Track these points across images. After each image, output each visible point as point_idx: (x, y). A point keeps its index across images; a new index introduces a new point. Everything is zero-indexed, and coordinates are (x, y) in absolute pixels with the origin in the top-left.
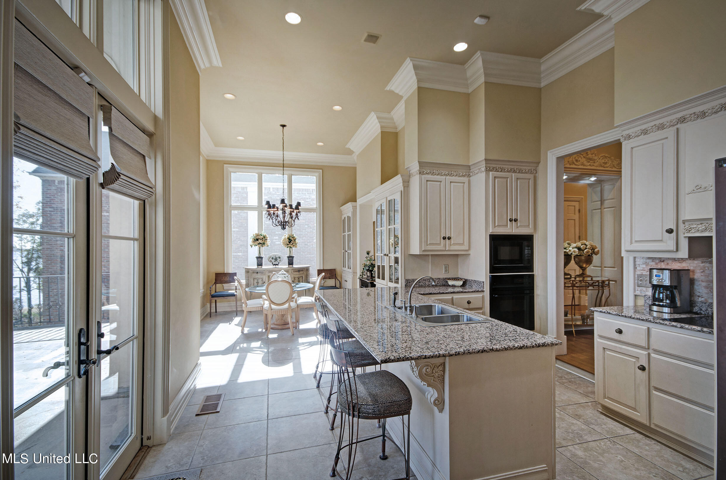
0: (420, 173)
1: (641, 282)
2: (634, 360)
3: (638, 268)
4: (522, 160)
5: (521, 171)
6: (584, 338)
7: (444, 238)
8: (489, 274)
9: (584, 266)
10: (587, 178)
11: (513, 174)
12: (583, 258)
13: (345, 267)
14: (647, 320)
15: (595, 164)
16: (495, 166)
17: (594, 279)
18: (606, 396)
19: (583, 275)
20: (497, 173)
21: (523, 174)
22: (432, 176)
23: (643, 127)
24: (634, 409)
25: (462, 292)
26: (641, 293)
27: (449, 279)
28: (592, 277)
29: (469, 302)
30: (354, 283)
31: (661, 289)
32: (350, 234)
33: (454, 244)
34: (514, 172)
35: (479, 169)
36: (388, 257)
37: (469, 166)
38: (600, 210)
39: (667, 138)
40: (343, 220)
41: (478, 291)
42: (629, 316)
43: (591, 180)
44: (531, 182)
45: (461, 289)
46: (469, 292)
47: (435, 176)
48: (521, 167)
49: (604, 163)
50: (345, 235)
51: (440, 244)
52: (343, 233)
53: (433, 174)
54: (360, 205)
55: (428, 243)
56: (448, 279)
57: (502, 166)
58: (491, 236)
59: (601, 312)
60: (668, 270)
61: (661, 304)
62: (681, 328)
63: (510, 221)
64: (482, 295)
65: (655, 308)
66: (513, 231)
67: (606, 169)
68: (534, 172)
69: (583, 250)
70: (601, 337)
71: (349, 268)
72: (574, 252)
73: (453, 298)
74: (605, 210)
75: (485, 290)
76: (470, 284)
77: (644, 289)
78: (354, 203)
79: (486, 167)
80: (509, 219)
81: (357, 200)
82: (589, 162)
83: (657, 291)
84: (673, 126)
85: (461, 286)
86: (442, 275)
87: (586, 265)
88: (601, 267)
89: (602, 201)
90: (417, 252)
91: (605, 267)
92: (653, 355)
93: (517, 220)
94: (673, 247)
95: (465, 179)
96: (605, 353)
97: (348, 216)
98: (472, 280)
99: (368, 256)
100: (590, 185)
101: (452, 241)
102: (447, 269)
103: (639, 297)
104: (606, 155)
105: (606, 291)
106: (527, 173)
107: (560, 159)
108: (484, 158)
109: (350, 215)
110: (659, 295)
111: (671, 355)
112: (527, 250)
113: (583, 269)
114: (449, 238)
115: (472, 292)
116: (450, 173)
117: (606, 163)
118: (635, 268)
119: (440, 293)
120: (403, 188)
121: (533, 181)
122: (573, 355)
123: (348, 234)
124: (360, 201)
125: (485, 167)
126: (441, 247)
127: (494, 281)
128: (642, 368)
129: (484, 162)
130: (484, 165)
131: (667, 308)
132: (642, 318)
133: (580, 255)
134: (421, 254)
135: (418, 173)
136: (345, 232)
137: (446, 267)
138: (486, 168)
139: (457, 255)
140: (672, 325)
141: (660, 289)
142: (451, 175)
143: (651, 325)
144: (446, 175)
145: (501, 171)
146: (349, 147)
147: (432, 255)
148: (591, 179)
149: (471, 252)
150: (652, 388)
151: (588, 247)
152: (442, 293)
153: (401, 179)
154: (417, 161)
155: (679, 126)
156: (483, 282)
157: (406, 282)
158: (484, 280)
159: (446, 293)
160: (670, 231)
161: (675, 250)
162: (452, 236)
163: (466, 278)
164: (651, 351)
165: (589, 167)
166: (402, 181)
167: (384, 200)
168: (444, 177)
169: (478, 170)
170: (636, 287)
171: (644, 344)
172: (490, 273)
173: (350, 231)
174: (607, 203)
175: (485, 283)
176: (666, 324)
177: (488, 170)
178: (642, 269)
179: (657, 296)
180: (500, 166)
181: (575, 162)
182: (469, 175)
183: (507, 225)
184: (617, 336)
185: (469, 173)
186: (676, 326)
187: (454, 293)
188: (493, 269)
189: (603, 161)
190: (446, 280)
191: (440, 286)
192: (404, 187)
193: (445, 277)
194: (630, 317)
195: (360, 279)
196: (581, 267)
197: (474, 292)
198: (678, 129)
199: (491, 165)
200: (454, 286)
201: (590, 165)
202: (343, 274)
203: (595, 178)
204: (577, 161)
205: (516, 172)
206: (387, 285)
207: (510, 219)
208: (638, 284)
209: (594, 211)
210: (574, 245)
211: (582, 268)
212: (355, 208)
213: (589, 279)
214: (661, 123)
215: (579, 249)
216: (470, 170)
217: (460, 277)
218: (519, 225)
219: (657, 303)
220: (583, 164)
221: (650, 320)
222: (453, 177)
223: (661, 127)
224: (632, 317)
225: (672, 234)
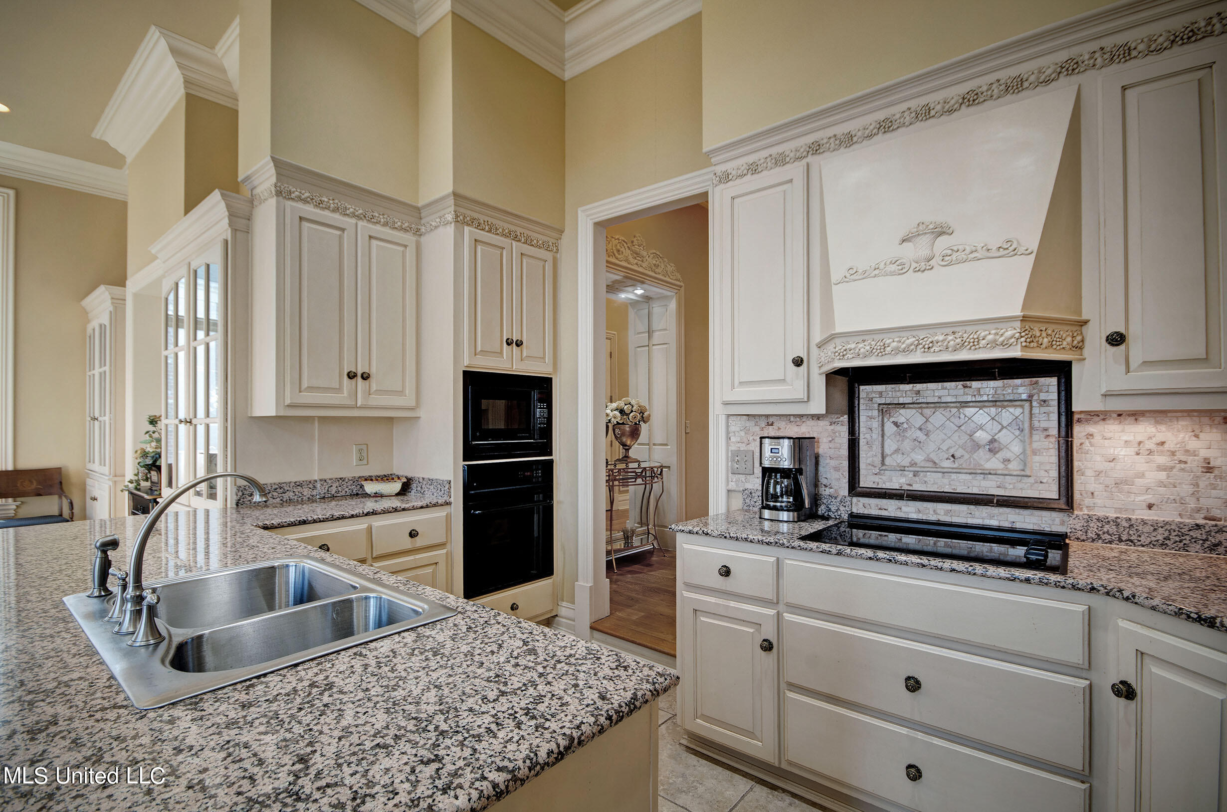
0: (279, 193)
1: (737, 466)
2: (752, 630)
3: (733, 439)
4: (531, 218)
5: (528, 242)
6: (630, 572)
7: (351, 376)
8: (462, 463)
9: (628, 443)
10: (630, 289)
11: (514, 243)
12: (628, 429)
13: (94, 463)
14: (776, 543)
15: (644, 265)
16: (476, 215)
17: (643, 465)
18: (699, 714)
19: (626, 459)
20: (482, 232)
21: (531, 248)
22: (318, 211)
23: (751, 159)
24: (751, 734)
25: (396, 510)
26: (737, 485)
27: (370, 479)
28: (639, 461)
29: (413, 534)
30: (113, 504)
31: (778, 476)
32: (105, 372)
33: (379, 392)
34: (516, 238)
35: (440, 217)
36: (192, 428)
37: (418, 210)
38: (647, 348)
39: (791, 181)
40: (90, 337)
41: (436, 505)
42: (743, 537)
43: (636, 294)
44: (549, 267)
45: (396, 503)
46: (414, 508)
47: (326, 213)
48: (530, 233)
49: (655, 265)
50: (94, 375)
51: (339, 390)
52: (90, 371)
53: (319, 204)
54: (136, 296)
55: (305, 384)
56: (366, 480)
57: (491, 220)
58: (465, 373)
59: (690, 532)
60: (789, 438)
61: (778, 504)
62: (837, 554)
63: (508, 344)
64: (444, 514)
65: (767, 514)
66: (514, 368)
67: (657, 276)
68: (553, 248)
69: (628, 415)
70: (690, 586)
71: (102, 463)
72: (615, 418)
73: (370, 530)
74: (655, 347)
75: (452, 499)
76: (419, 489)
77: (742, 477)
78: (117, 290)
79: (455, 211)
80: (505, 340)
81: (128, 283)
82: (635, 258)
83: (772, 481)
84: (801, 158)
85: (398, 494)
86: (351, 469)
87: (631, 441)
88: (648, 444)
89: (650, 333)
90: (271, 412)
91: (654, 444)
92: (787, 616)
93: (522, 344)
94: (801, 394)
95: (408, 238)
96: (698, 620)
97: (101, 326)
98: (423, 479)
99: (154, 429)
100: (634, 303)
101: (374, 383)
102: (365, 454)
103: (733, 494)
104: (658, 253)
105: (657, 487)
106: (540, 248)
107: (600, 226)
108: (450, 189)
109: (105, 320)
110: (775, 488)
111: (817, 612)
112: (540, 408)
113: (627, 448)
114: (365, 376)
115: (422, 507)
116: (369, 214)
117: (657, 266)
118: (728, 438)
119: (333, 519)
120: (230, 231)
121: (552, 264)
122: (620, 614)
123: (101, 373)
124: (136, 282)
125: (453, 213)
126: (343, 398)
127: (472, 477)
128: (767, 646)
129: (451, 201)
130: (452, 209)
131: (785, 513)
132: (767, 541)
133: (623, 424)
134: (282, 414)
135: (274, 192)
136: (94, 369)
137: (360, 451)
138: (457, 216)
139: (391, 419)
140: (821, 550)
141: (776, 477)
142: (371, 220)
143: (782, 553)
144: (358, 217)
145: (490, 231)
146: (103, 139)
147: (322, 419)
148: (636, 291)
149: (422, 413)
150: (783, 686)
151: (634, 408)
152: (338, 518)
153: (223, 205)
154: (270, 158)
155: (810, 159)
156: (450, 482)
157: (240, 493)
158: (451, 478)
159: (352, 516)
160: (798, 362)
161: (806, 400)
162: (373, 371)
163: (410, 475)
164: (781, 607)
165: (635, 267)
166: (227, 213)
167: (184, 271)
168: (353, 221)
169: (438, 220)
170: (730, 475)
171: (770, 595)
172: (464, 461)
173: (105, 365)
174: (657, 337)
175: (452, 483)
176: (811, 549)
177: (460, 221)
178: (739, 440)
179: (771, 490)
180: (486, 219)
181: (615, 252)
182: (418, 230)
183: (501, 353)
184: (719, 582)
185: (417, 224)
186: (829, 552)
187: (374, 513)
188: (469, 452)
189: (654, 262)
190: (359, 481)
191: (344, 497)
192: (235, 231)
193: (357, 475)
194: (746, 539)
195: (131, 493)
196: (624, 445)
197: (427, 506)
198: (808, 165)
199: (468, 213)
200: (378, 496)
201: (637, 264)
202: (89, 482)
203: (642, 291)
204: (618, 251)
205: (519, 241)
206: (189, 506)
207: (508, 339)
208: (732, 469)
209: (639, 349)
210: (614, 405)
211: (626, 446)
212: (119, 304)
213: (636, 465)
214: (780, 151)
215: (622, 411)
216: (421, 219)
217: (397, 473)
218: (525, 354)
219: (772, 504)
220: (627, 261)
221: (781, 542)
222: (378, 227)
223: (780, 161)
224: (749, 540)
225: (801, 368)
